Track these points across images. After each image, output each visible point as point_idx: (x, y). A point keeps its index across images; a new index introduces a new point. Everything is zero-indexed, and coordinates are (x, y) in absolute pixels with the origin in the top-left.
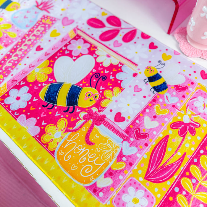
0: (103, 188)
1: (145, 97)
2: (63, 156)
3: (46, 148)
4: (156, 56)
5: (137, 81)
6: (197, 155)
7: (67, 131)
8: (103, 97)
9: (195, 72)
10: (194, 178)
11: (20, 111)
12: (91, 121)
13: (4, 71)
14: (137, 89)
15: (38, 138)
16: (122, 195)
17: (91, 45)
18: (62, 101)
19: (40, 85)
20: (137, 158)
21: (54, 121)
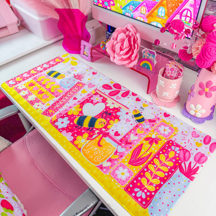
0: (106, 167)
1: (132, 124)
2: (85, 151)
3: (77, 147)
4: (139, 104)
5: (128, 117)
6: (158, 154)
7: (88, 139)
8: (108, 123)
9: (161, 113)
10: (156, 165)
11: (63, 129)
12: (101, 135)
13: (55, 109)
14: (128, 120)
15: (73, 142)
16: (116, 170)
17: (104, 97)
18: (86, 124)
19: (74, 117)
20: (125, 153)
21: (81, 134)
